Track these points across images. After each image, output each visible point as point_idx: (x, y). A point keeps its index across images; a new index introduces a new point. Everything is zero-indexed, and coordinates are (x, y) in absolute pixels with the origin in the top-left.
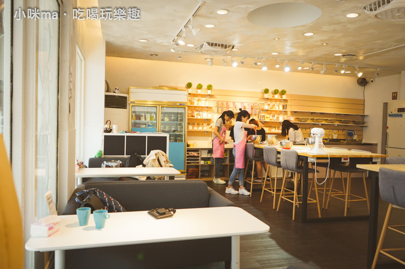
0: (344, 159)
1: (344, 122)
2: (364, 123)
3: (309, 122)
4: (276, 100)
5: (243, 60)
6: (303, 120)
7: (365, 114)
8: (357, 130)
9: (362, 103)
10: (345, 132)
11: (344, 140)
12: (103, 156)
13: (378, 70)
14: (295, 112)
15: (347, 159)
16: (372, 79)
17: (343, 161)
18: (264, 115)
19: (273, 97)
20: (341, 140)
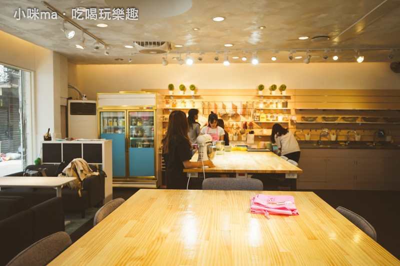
0: (240, 175)
3: (319, 121)
4: (275, 97)
5: (200, 56)
10: (373, 132)
11: (372, 142)
12: (42, 163)
14: (300, 110)
15: (243, 174)
17: (237, 176)
18: (258, 114)
19: (271, 94)
20: (366, 142)
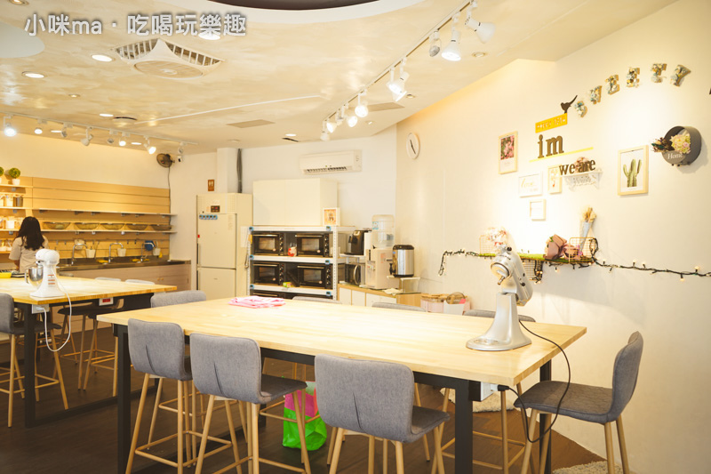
0: (104, 301)
1: (137, 227)
2: (170, 228)
3: (71, 228)
6: (59, 226)
7: (172, 213)
8: (159, 240)
9: (167, 195)
10: (139, 244)
11: (139, 258)
13: (181, 144)
14: (42, 211)
15: (109, 300)
16: (179, 157)
17: (101, 303)
20: (133, 257)
